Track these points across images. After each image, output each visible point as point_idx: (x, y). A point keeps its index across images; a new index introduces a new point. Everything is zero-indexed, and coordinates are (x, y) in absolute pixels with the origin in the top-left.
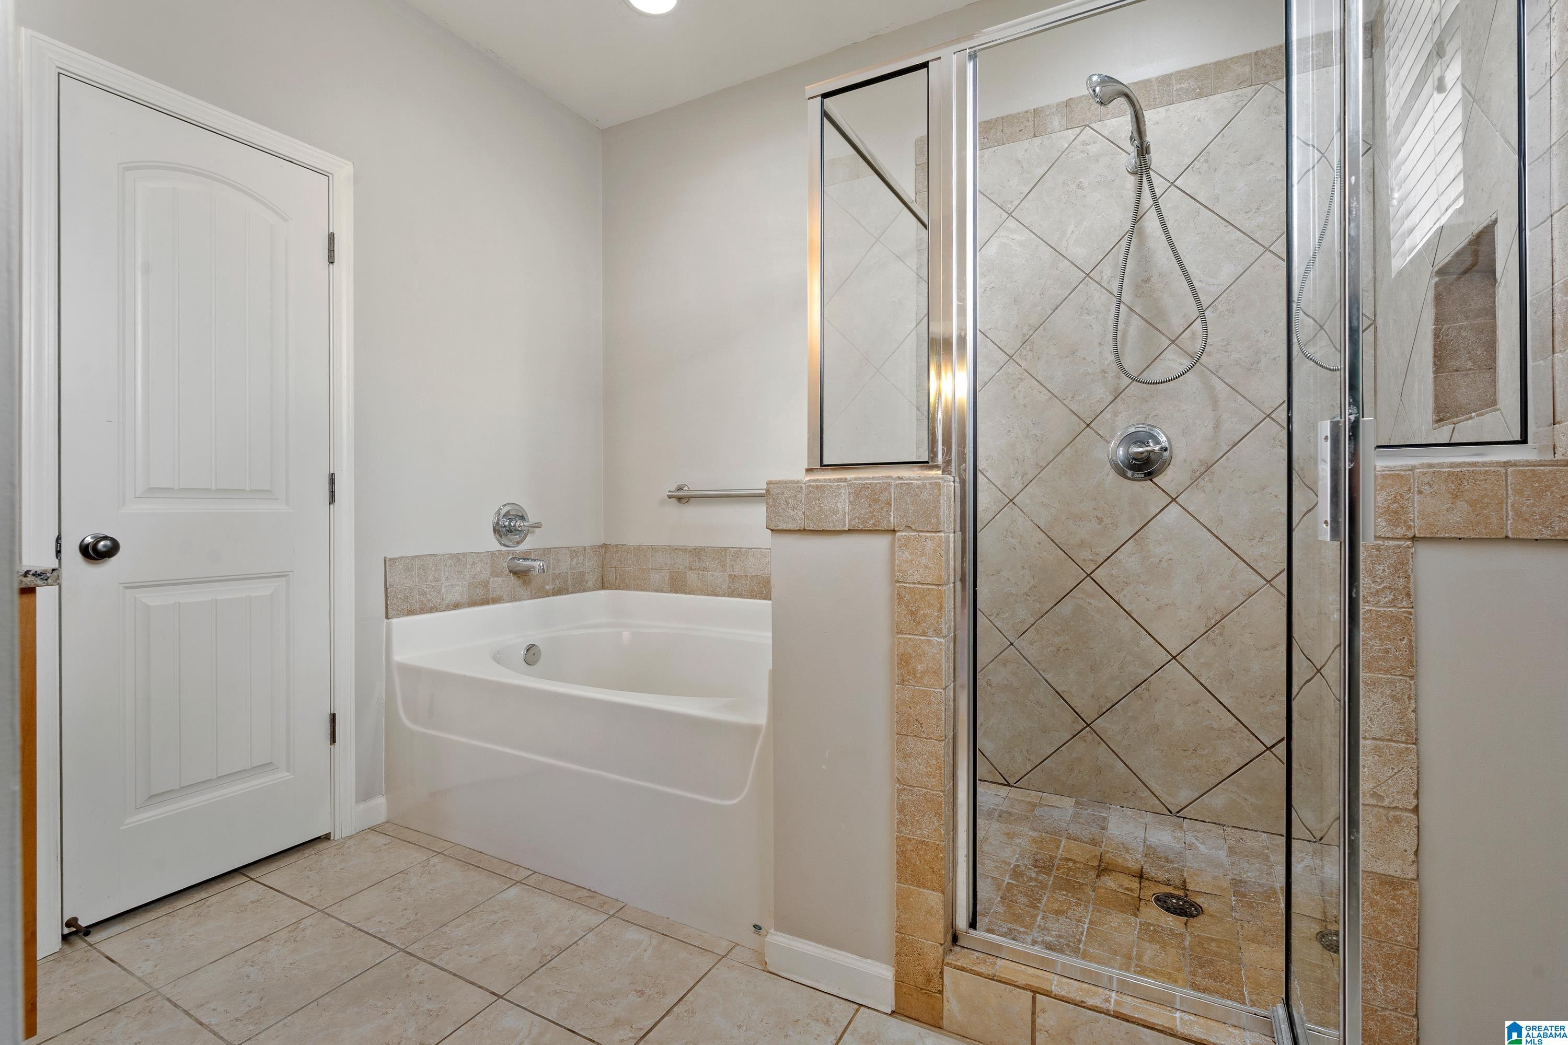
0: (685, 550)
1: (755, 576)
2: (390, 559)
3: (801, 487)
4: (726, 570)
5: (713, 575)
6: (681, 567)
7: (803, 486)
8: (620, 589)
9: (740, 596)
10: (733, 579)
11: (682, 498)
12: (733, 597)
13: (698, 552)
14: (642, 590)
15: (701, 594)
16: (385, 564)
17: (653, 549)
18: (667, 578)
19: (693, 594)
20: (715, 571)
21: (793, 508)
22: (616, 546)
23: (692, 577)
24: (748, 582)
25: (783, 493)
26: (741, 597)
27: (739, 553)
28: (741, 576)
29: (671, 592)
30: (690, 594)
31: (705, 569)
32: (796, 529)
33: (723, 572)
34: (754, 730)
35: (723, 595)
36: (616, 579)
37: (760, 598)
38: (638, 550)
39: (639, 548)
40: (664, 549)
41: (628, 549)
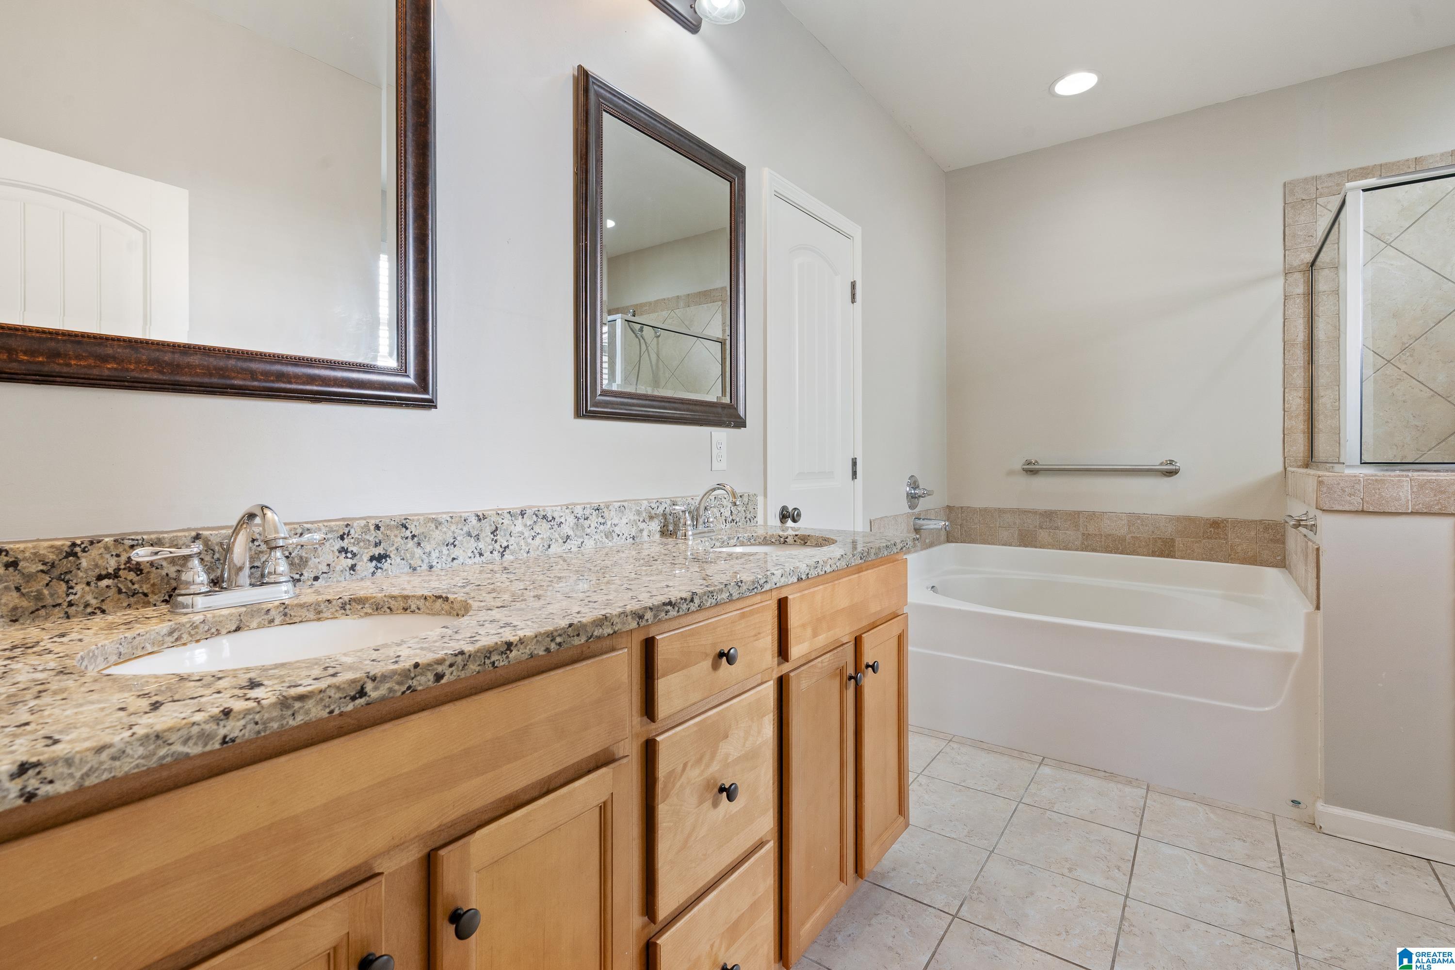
0: (1035, 512)
1: (1110, 535)
2: (874, 520)
3: (1359, 480)
4: (1078, 529)
5: (1065, 533)
6: (1031, 526)
7: (1362, 479)
8: (965, 542)
9: (1094, 550)
10: (1087, 536)
11: (1032, 470)
12: (1087, 551)
13: (1049, 515)
14: (989, 544)
15: (1053, 548)
16: (871, 524)
17: (1001, 511)
18: (1016, 536)
19: (1044, 548)
20: (1067, 530)
21: (1350, 495)
22: (962, 508)
23: (1043, 535)
24: (1103, 540)
25: (1339, 484)
26: (1095, 552)
27: (1092, 516)
28: (1095, 535)
29: (1020, 546)
30: (1041, 548)
31: (1057, 528)
32: (1353, 510)
33: (1076, 531)
34: (1289, 658)
35: (1077, 550)
36: (961, 534)
37: (1115, 553)
38: (985, 512)
39: (985, 510)
40: (1013, 511)
41: (974, 511)
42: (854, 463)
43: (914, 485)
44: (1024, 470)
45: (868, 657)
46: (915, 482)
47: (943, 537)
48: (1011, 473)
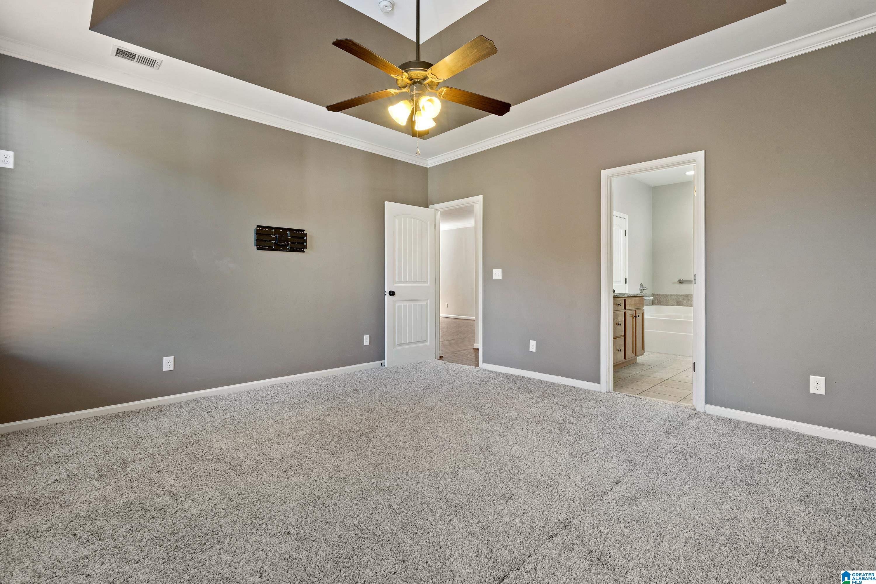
0: (682, 295)
6: (680, 299)
8: (658, 305)
11: (681, 282)
13: (686, 296)
14: (666, 305)
17: (671, 295)
18: (676, 303)
22: (658, 294)
23: (684, 302)
29: (677, 306)
30: (684, 306)
31: (689, 300)
36: (657, 302)
38: (665, 296)
39: (666, 295)
40: (675, 295)
41: (662, 295)
42: (626, 279)
43: (642, 286)
44: (678, 282)
45: (637, 315)
46: (642, 285)
47: (651, 303)
48: (674, 283)
